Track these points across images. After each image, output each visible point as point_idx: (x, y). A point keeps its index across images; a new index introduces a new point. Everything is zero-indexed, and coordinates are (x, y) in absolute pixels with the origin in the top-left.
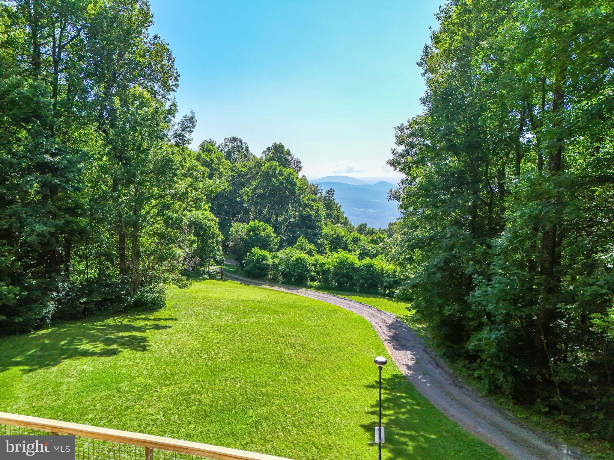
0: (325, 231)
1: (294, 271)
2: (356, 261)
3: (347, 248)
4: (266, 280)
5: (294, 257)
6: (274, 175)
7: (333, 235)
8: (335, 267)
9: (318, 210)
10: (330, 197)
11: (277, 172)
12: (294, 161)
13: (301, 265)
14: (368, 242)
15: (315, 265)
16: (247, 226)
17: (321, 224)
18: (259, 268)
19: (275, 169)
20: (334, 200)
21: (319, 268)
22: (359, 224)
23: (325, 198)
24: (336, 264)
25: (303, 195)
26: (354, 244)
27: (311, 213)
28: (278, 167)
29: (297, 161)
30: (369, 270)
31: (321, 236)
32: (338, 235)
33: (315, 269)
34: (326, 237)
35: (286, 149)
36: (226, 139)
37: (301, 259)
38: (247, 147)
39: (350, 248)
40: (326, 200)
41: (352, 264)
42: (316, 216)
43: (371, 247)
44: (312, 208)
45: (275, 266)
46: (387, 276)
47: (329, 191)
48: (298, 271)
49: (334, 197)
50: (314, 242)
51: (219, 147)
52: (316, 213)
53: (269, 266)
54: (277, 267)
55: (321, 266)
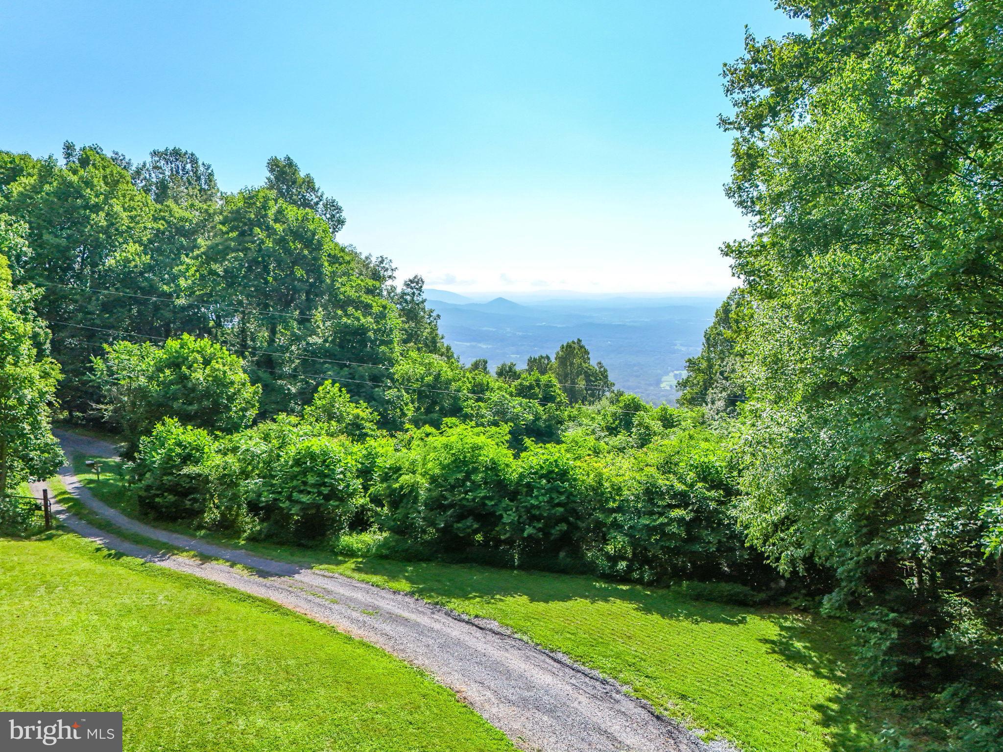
0: (402, 368)
1: (289, 498)
2: (505, 455)
3: (460, 409)
4: (200, 527)
5: (292, 450)
6: (261, 221)
7: (423, 378)
8: (433, 480)
9: (382, 316)
10: (414, 294)
11: (271, 213)
12: (325, 206)
13: (311, 479)
14: (511, 395)
15: (365, 473)
16: (160, 354)
17: (392, 350)
18: (174, 489)
19: (265, 207)
20: (423, 301)
21: (378, 488)
22: (474, 360)
23: (402, 297)
24: (437, 471)
25: (345, 279)
26: (477, 400)
27: (363, 320)
28: (272, 203)
29: (333, 207)
30: (556, 490)
31: (392, 380)
32: (438, 376)
33: (366, 488)
34: (407, 379)
35: (302, 174)
36: (155, 153)
37: (313, 456)
38: (211, 175)
39: (469, 410)
40: (406, 301)
41: (493, 467)
42: (379, 330)
43: (520, 405)
44: (367, 308)
45: (228, 481)
46: (619, 510)
47: (411, 281)
48: (305, 498)
49: (424, 296)
50: (370, 399)
51: (138, 172)
52: (377, 322)
53: (206, 481)
54: (234, 484)
55: (385, 478)
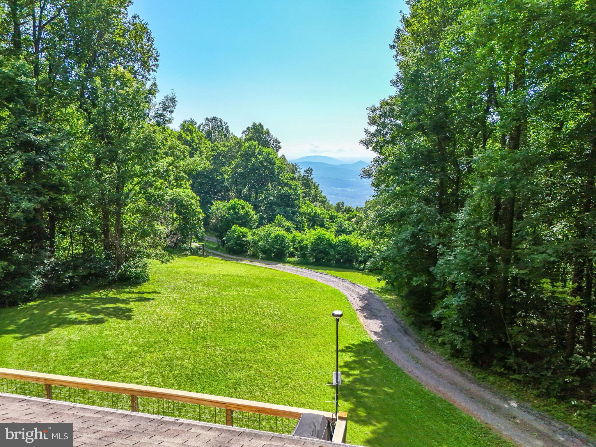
0: (303, 209)
1: (273, 247)
2: (333, 237)
3: (324, 225)
4: (247, 256)
5: (273, 234)
6: (253, 155)
7: (310, 213)
8: (312, 243)
9: (296, 189)
10: (308, 176)
11: (257, 152)
12: (273, 141)
13: (279, 242)
15: (293, 242)
16: (228, 204)
17: (299, 203)
18: (240, 245)
19: (255, 149)
20: (312, 179)
21: (297, 245)
22: (337, 202)
23: (303, 177)
24: (313, 241)
25: (282, 174)
26: (331, 222)
27: (289, 191)
28: (257, 147)
29: (277, 141)
30: (344, 246)
31: (299, 213)
32: (315, 213)
33: (294, 245)
34: (304, 214)
35: (265, 128)
36: (207, 119)
37: (280, 236)
38: (227, 127)
39: (327, 225)
40: (305, 179)
41: (329, 240)
42: (295, 194)
44: (290, 186)
45: (255, 243)
46: (362, 252)
47: (307, 170)
48: (277, 247)
49: (312, 176)
50: (292, 220)
51: (199, 127)
52: (294, 192)
53: (249, 242)
54: (257, 244)
55: (299, 243)
